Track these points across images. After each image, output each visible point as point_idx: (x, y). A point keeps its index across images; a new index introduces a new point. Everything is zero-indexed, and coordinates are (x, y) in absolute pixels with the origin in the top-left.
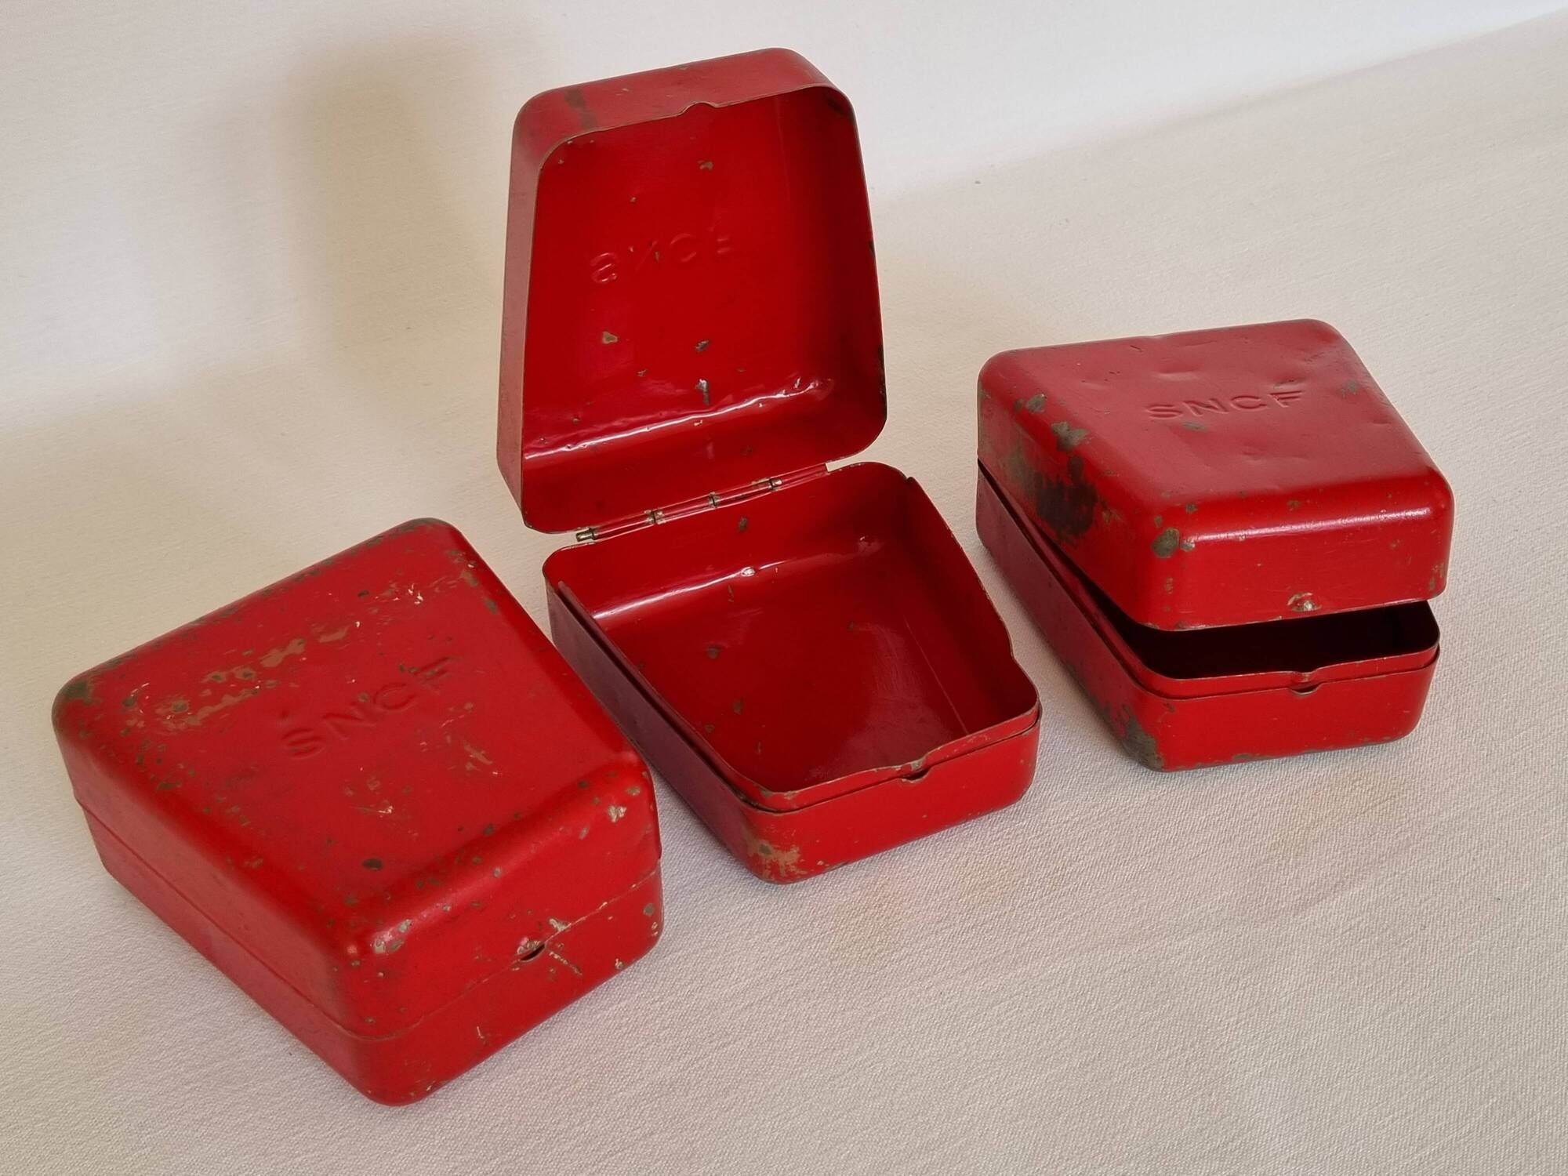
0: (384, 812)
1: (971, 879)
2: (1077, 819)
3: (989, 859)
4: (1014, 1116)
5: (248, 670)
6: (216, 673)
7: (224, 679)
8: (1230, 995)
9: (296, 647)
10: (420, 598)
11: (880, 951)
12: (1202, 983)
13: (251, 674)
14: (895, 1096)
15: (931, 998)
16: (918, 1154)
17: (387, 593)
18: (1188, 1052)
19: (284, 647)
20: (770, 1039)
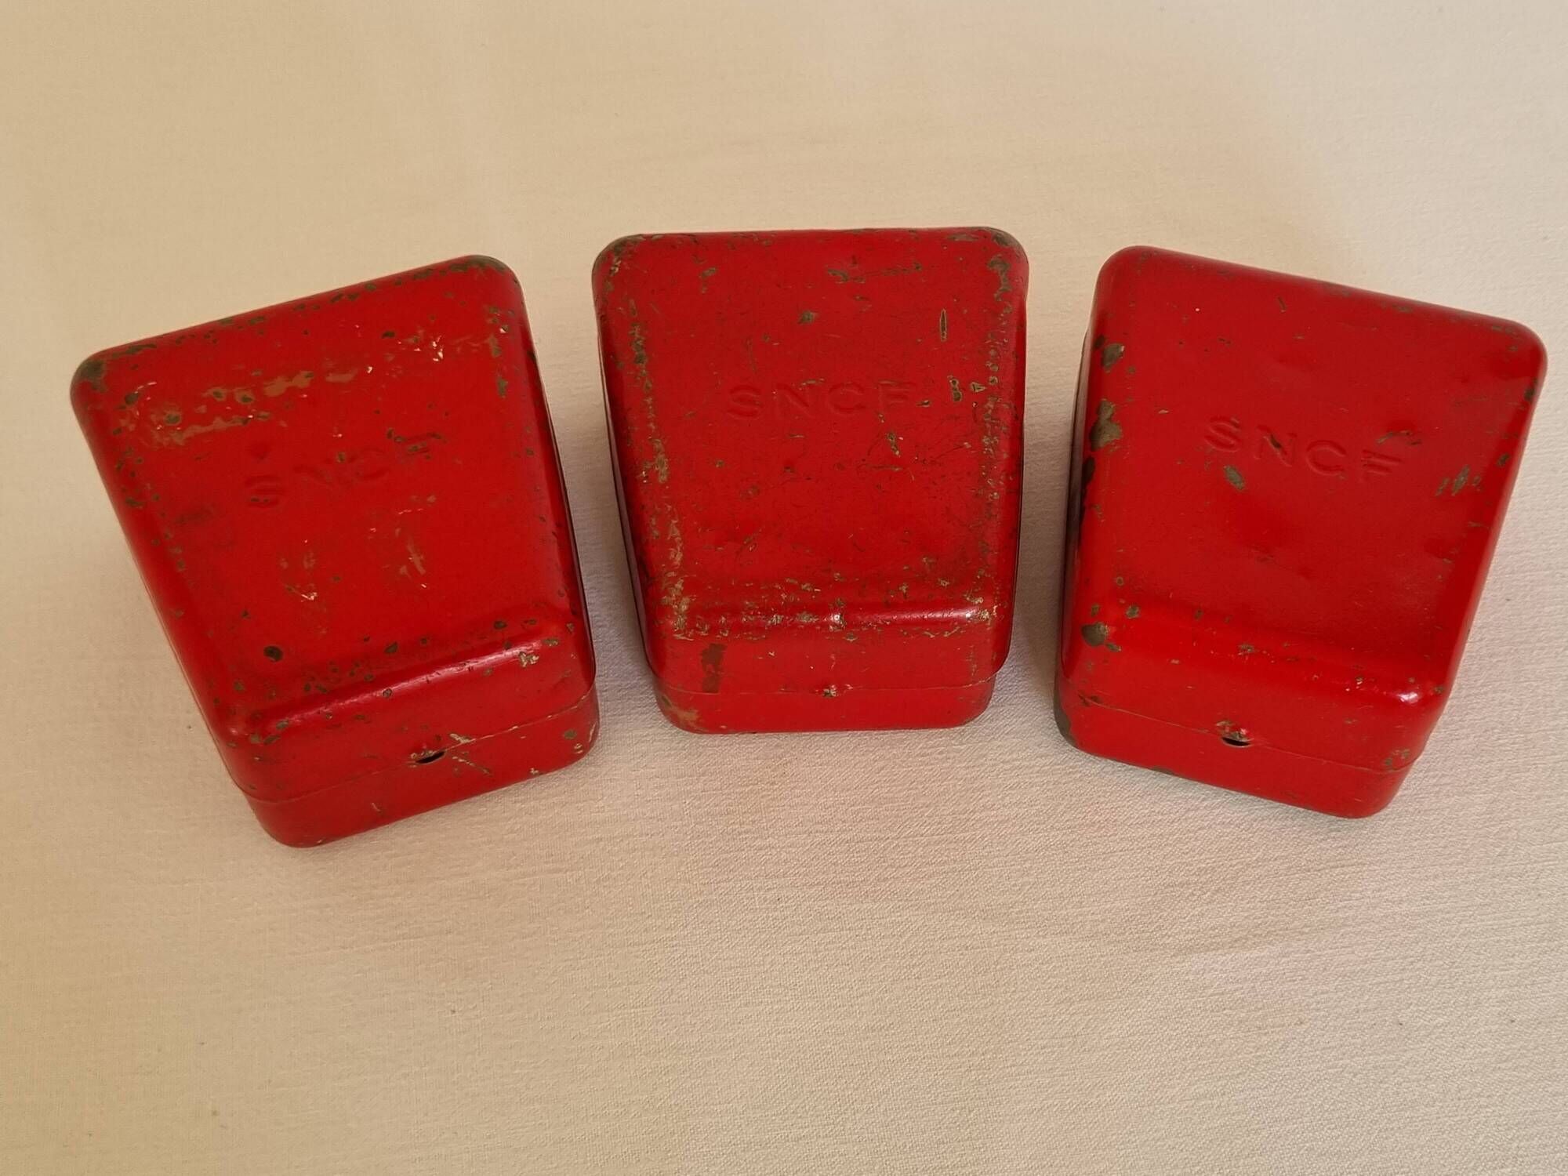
0: (306, 597)
1: (876, 788)
2: (1018, 763)
3: (905, 773)
4: (775, 1052)
5: (249, 394)
6: (219, 389)
7: (223, 399)
8: (1054, 1016)
9: (302, 380)
10: (441, 354)
11: (746, 832)
12: (1034, 992)
13: (250, 399)
14: (679, 986)
15: (766, 901)
16: (668, 1052)
17: (411, 341)
18: (977, 1058)
19: (290, 378)
20: (598, 882)
